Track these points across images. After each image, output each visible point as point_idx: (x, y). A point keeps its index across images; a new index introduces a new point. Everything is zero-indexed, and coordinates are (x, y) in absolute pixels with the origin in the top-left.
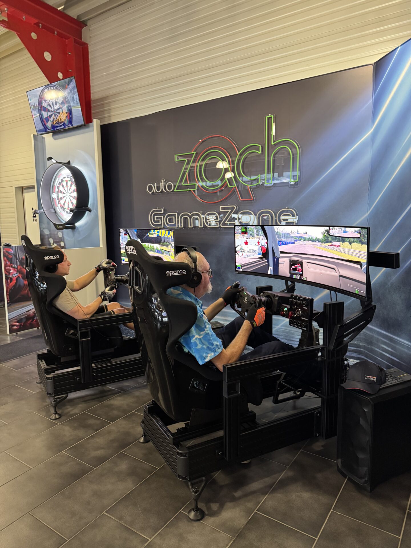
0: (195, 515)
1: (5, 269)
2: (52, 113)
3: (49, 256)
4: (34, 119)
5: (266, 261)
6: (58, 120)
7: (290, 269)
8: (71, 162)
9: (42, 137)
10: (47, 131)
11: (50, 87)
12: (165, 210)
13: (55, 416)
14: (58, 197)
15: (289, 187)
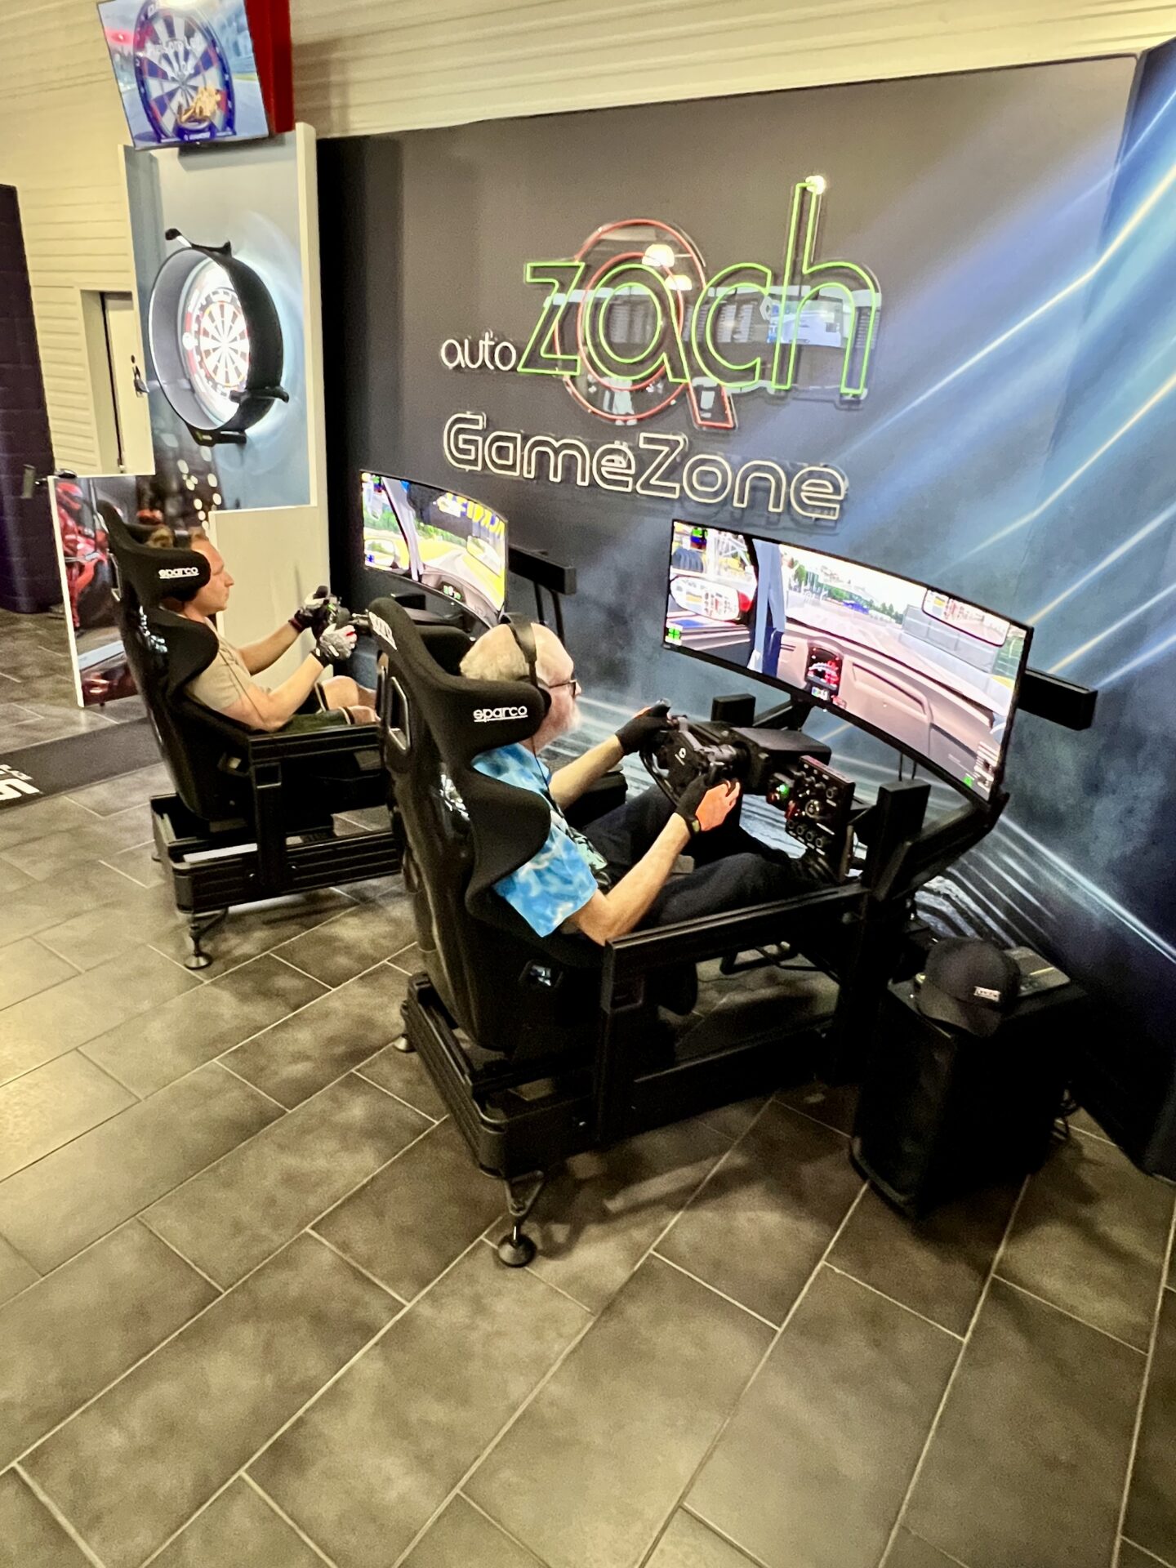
1: (63, 539)
2: (174, 86)
3: (172, 569)
4: (123, 96)
7: (807, 671)
8: (233, 248)
9: (151, 156)
10: (163, 140)
12: (487, 419)
13: (198, 962)
14: (198, 348)
15: (835, 406)
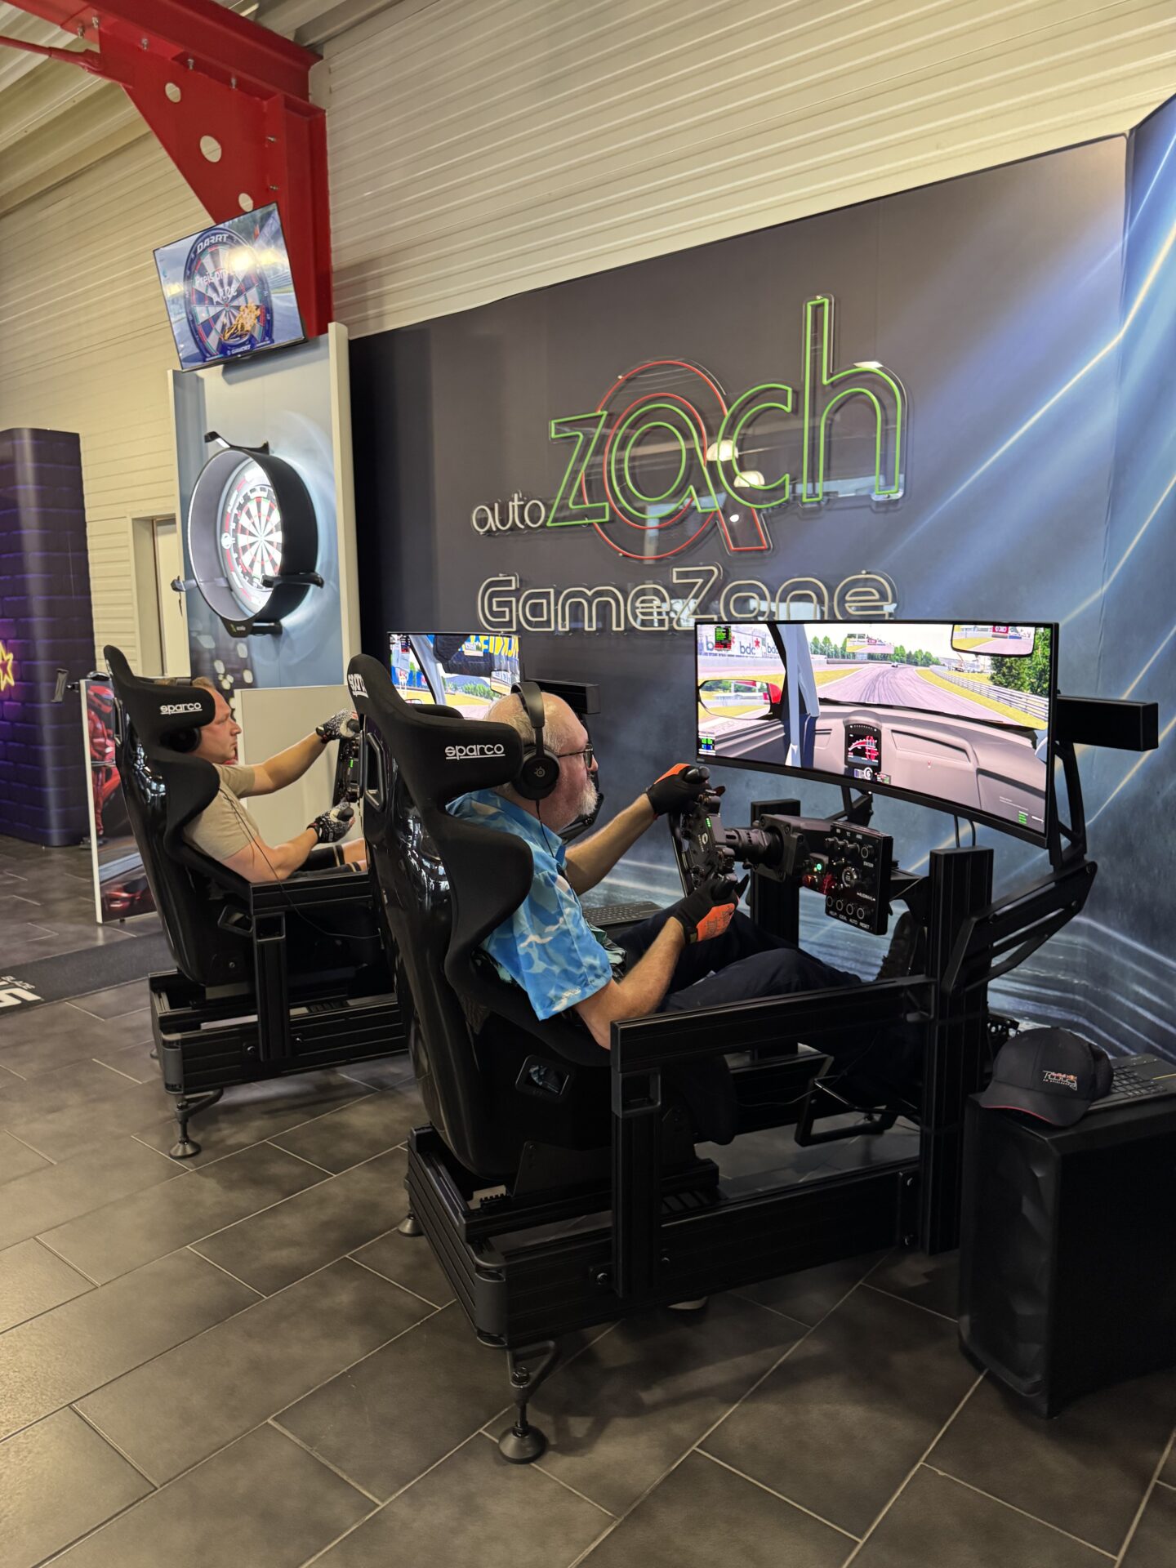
0: (519, 1448)
1: (92, 742)
2: (219, 309)
3: (174, 705)
4: (174, 326)
5: (781, 726)
6: (237, 328)
7: (847, 752)
8: (271, 447)
9: (197, 377)
10: (207, 359)
11: (213, 235)
12: (520, 581)
13: (184, 1150)
14: (235, 545)
15: (872, 510)
